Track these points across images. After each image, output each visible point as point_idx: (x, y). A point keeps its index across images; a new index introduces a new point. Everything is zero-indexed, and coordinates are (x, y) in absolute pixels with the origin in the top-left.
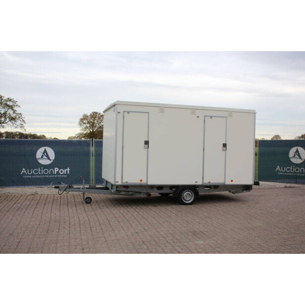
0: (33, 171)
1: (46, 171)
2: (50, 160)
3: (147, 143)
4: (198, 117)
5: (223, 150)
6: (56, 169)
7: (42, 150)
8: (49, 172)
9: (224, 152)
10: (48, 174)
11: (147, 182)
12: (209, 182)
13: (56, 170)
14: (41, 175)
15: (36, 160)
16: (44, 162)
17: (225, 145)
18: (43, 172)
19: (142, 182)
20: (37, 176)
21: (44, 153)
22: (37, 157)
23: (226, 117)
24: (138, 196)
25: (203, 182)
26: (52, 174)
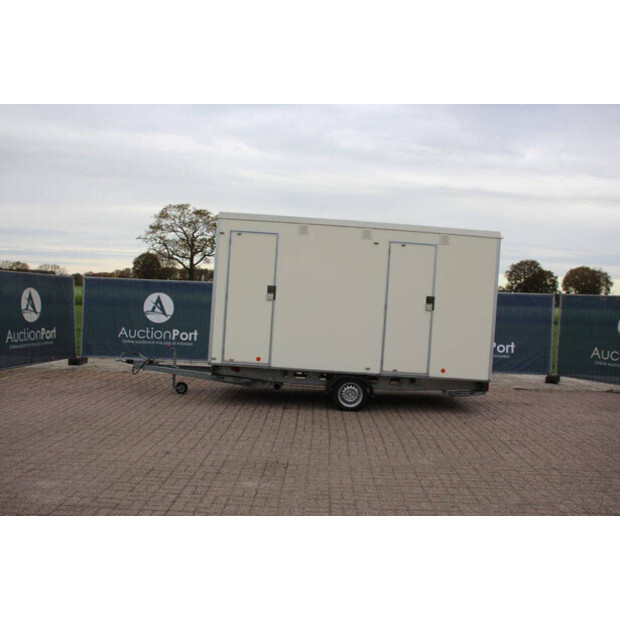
0: (137, 333)
1: (158, 335)
2: (166, 315)
3: (272, 290)
4: (376, 243)
5: (427, 310)
6: (174, 331)
7: (153, 297)
8: (163, 335)
9: (429, 313)
10: (162, 340)
11: (270, 363)
12: (395, 371)
13: (176, 332)
14: (150, 340)
15: (143, 315)
16: (157, 318)
17: (430, 300)
18: (154, 335)
19: (261, 361)
20: (144, 342)
21: (156, 304)
22: (145, 310)
23: (436, 245)
24: (259, 386)
25: (381, 369)
26: (167, 339)
